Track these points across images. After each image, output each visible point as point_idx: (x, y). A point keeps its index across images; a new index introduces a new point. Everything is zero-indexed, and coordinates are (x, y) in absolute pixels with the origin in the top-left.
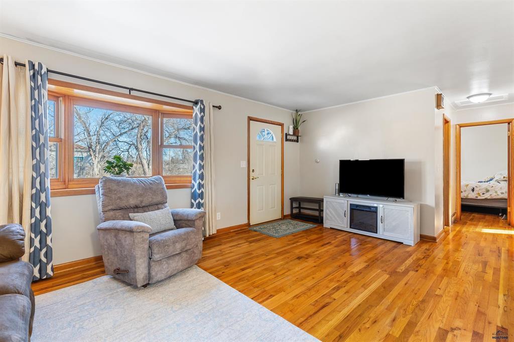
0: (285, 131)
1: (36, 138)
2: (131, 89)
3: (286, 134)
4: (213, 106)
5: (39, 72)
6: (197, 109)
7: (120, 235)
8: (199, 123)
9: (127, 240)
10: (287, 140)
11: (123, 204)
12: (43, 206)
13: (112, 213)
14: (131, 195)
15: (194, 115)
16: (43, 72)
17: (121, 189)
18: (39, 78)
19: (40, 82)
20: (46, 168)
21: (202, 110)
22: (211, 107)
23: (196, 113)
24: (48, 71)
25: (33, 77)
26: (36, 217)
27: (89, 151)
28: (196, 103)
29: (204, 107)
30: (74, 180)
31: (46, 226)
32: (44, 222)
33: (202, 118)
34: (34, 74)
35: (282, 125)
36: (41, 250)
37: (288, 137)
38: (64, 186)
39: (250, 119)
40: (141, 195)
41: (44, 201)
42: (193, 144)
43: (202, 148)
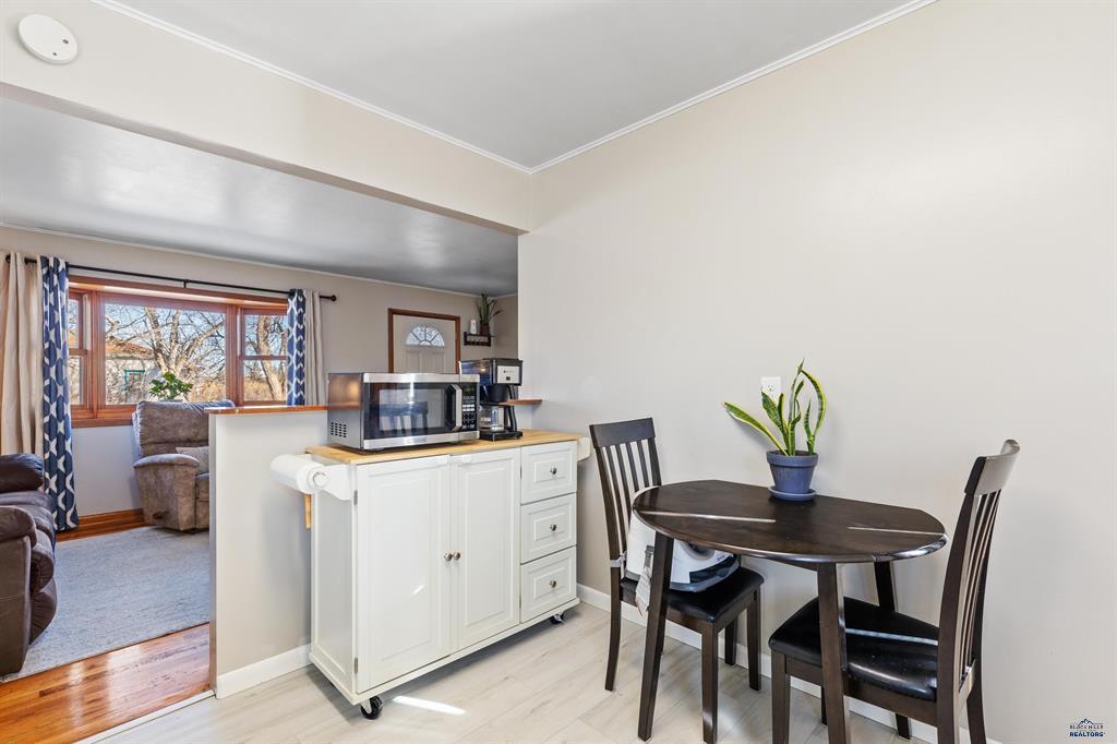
0: (463, 329)
1: (49, 353)
2: (186, 281)
3: (465, 333)
4: (321, 297)
5: (55, 270)
6: (292, 303)
7: (160, 471)
8: (296, 323)
9: (167, 475)
10: (467, 343)
11: (169, 436)
12: (62, 439)
13: (153, 447)
14: (180, 424)
15: (288, 311)
16: (60, 269)
17: (166, 417)
18: (55, 277)
19: (56, 281)
20: (65, 390)
21: (301, 305)
22: (317, 299)
23: (292, 309)
24: (68, 265)
25: (47, 277)
26: (51, 453)
27: (156, 357)
28: (291, 294)
29: (304, 299)
30: (105, 407)
31: (65, 464)
32: (63, 459)
33: (300, 316)
34: (48, 273)
35: (457, 319)
36: (58, 494)
37: (469, 339)
38: (91, 416)
39: (392, 312)
40: (195, 425)
41: (63, 431)
42: (287, 354)
43: (300, 360)
